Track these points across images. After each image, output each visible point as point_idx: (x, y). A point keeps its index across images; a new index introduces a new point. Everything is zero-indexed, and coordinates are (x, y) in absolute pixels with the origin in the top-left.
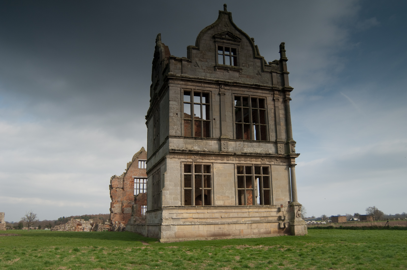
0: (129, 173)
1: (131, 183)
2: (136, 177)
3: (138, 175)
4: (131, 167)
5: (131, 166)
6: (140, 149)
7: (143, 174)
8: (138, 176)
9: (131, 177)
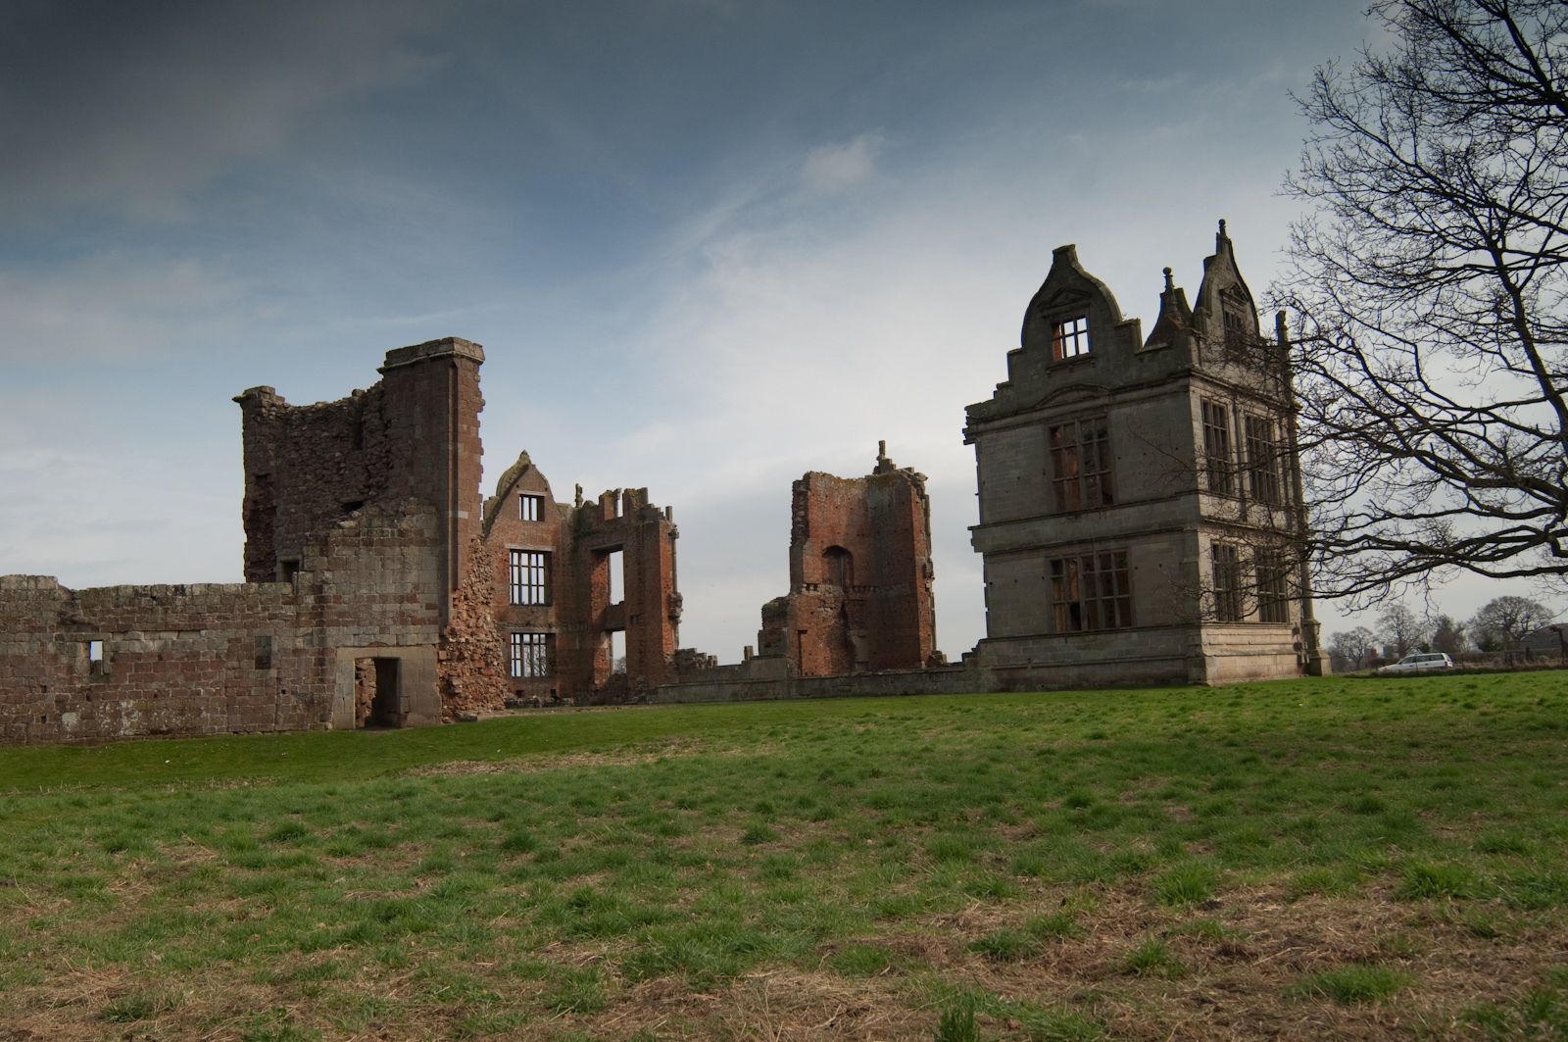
0: (496, 534)
1: (501, 565)
2: (514, 546)
3: (519, 540)
4: (500, 516)
5: (501, 511)
6: (517, 458)
7: (532, 539)
8: (520, 544)
9: (501, 547)
